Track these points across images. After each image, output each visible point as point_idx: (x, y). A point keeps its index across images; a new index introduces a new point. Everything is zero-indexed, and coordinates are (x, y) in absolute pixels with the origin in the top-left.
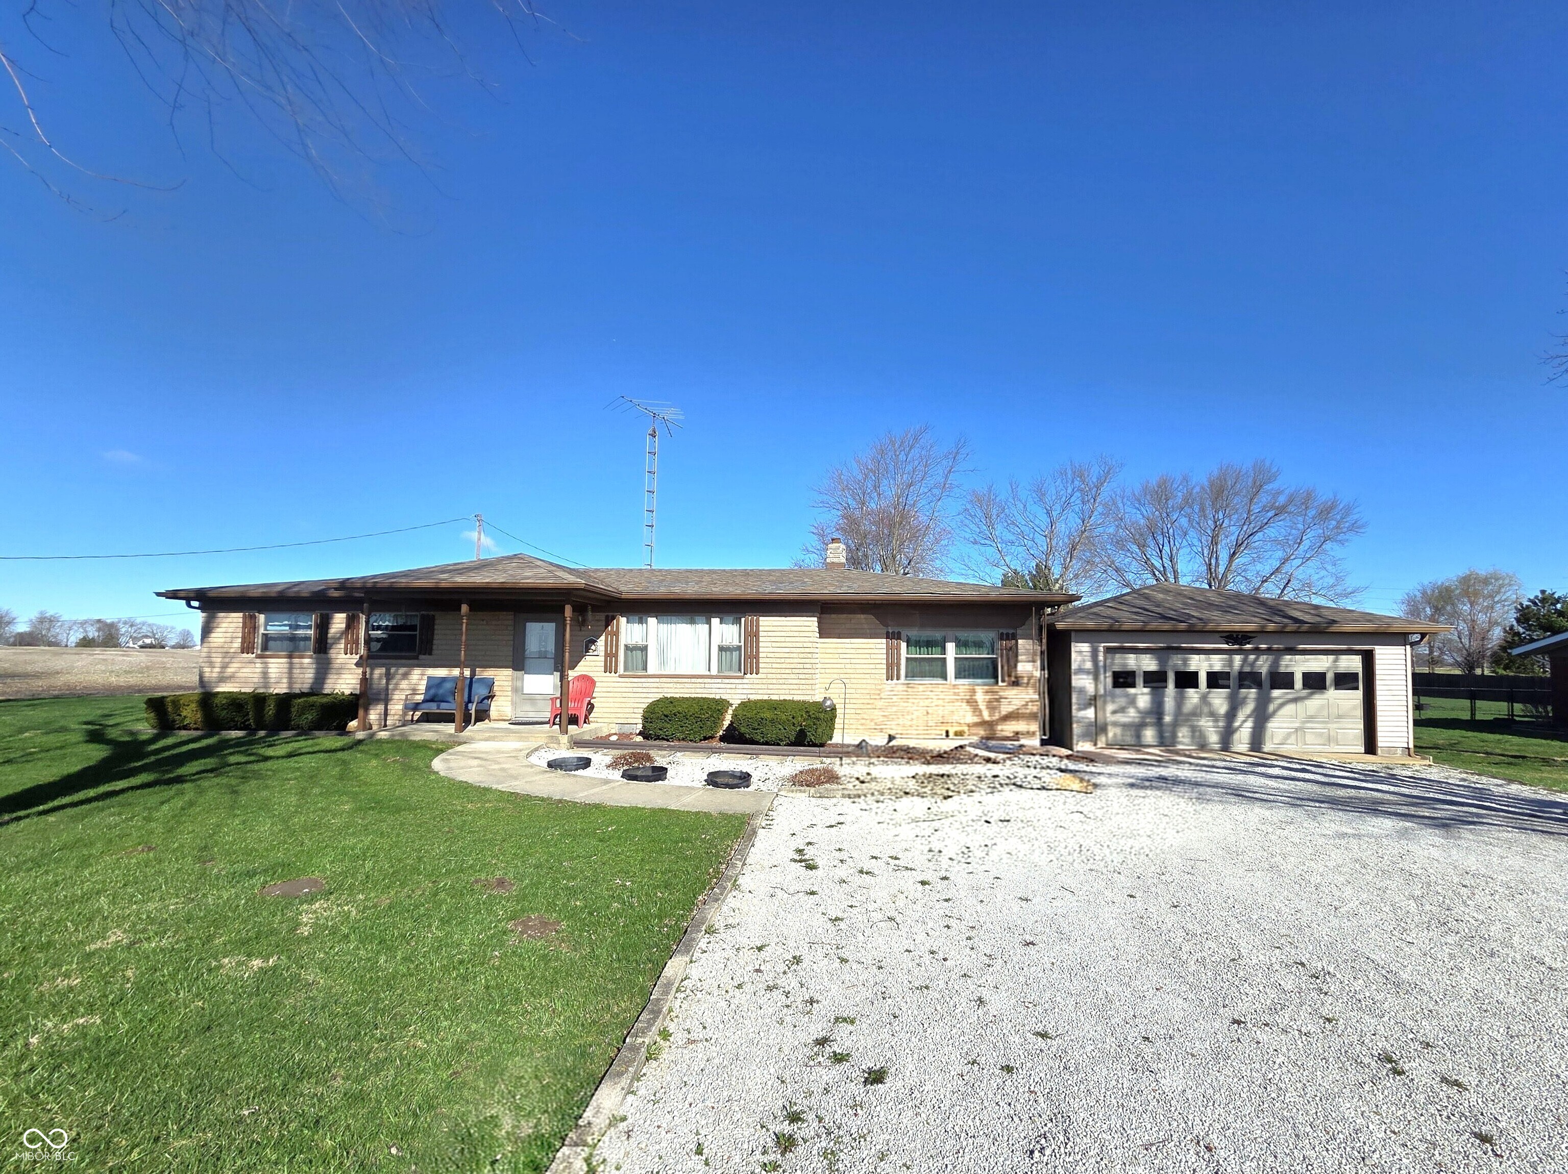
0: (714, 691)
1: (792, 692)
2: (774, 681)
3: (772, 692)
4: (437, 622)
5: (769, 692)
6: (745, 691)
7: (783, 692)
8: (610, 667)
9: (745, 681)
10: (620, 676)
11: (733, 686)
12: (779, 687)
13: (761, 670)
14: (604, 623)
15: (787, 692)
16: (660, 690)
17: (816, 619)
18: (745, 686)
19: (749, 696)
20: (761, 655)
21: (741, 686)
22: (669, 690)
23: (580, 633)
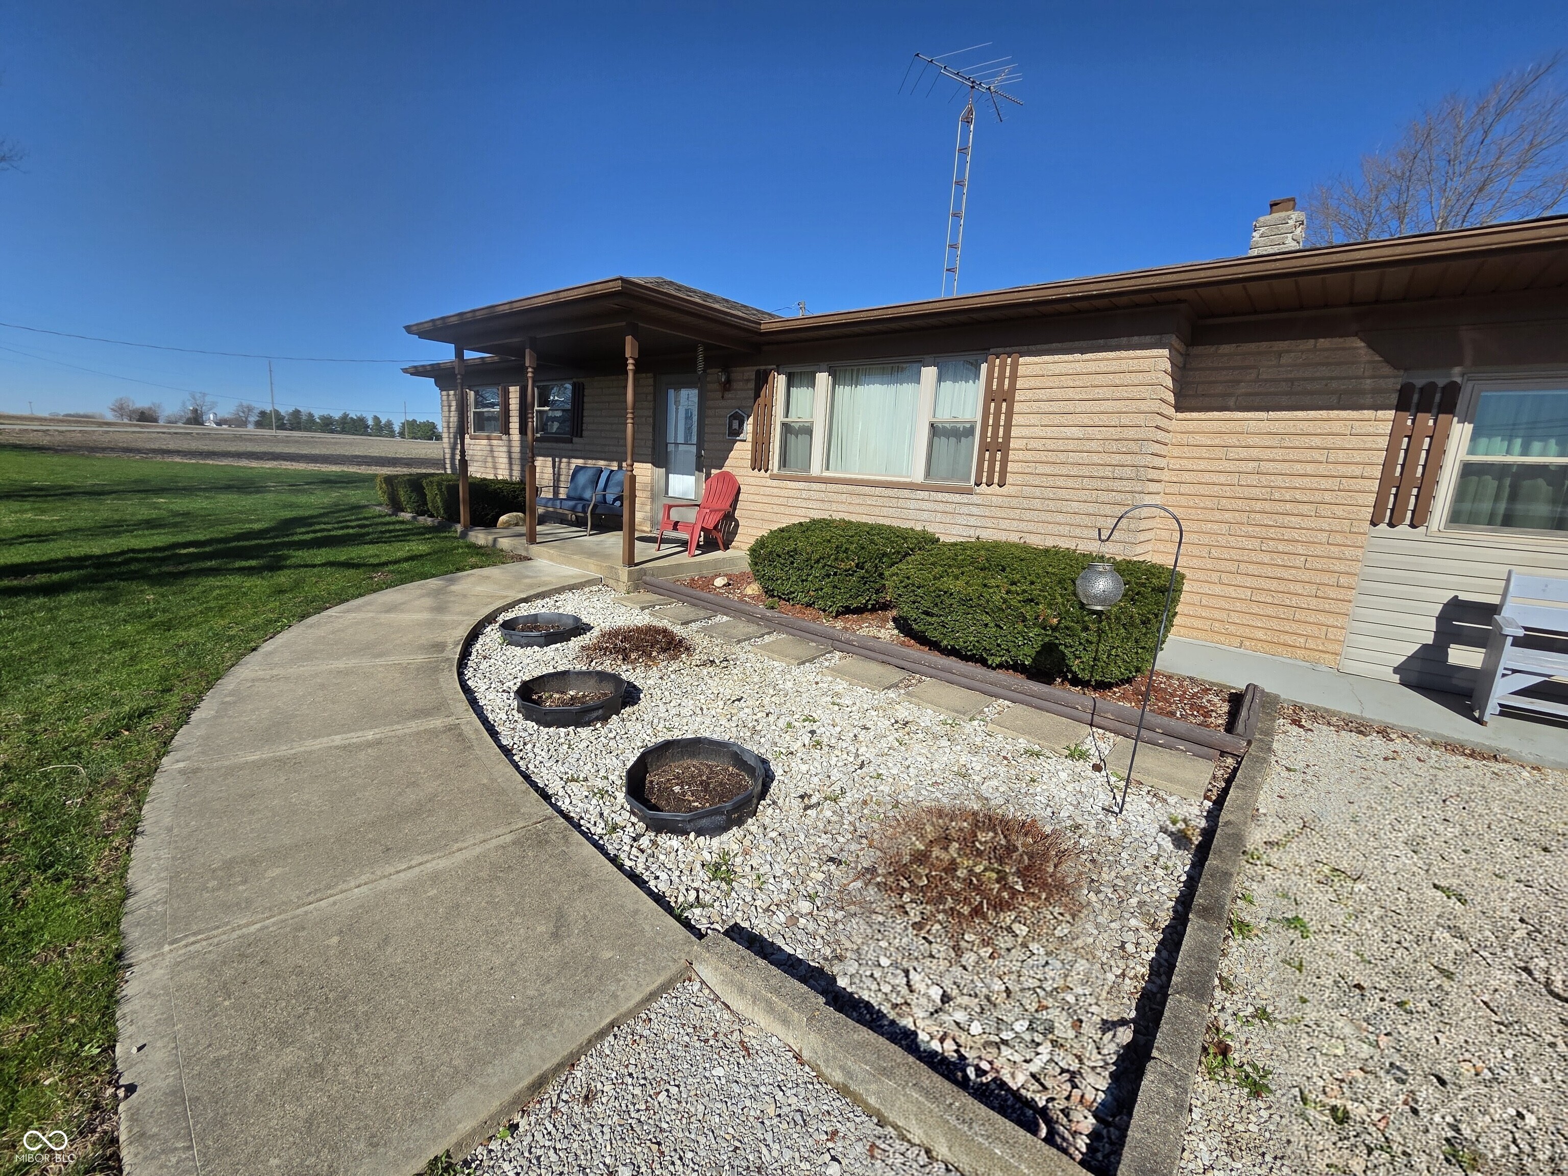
0: (912, 514)
1: (1078, 532)
2: (1037, 504)
3: (1031, 527)
4: (586, 392)
5: (1023, 526)
6: (972, 521)
7: (1056, 529)
8: (759, 462)
9: (974, 499)
10: (773, 478)
11: (949, 508)
12: (1044, 516)
13: (1010, 479)
14: (752, 385)
15: (1065, 530)
16: (826, 506)
17: (1166, 352)
18: (975, 510)
19: (979, 532)
20: (1013, 444)
21: (965, 510)
22: (841, 507)
23: (723, 403)
